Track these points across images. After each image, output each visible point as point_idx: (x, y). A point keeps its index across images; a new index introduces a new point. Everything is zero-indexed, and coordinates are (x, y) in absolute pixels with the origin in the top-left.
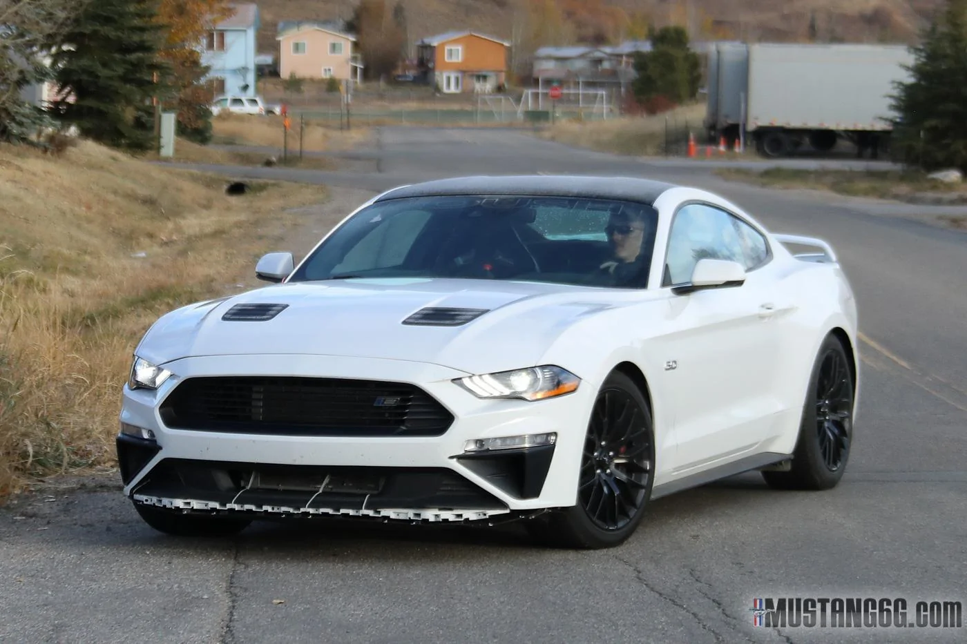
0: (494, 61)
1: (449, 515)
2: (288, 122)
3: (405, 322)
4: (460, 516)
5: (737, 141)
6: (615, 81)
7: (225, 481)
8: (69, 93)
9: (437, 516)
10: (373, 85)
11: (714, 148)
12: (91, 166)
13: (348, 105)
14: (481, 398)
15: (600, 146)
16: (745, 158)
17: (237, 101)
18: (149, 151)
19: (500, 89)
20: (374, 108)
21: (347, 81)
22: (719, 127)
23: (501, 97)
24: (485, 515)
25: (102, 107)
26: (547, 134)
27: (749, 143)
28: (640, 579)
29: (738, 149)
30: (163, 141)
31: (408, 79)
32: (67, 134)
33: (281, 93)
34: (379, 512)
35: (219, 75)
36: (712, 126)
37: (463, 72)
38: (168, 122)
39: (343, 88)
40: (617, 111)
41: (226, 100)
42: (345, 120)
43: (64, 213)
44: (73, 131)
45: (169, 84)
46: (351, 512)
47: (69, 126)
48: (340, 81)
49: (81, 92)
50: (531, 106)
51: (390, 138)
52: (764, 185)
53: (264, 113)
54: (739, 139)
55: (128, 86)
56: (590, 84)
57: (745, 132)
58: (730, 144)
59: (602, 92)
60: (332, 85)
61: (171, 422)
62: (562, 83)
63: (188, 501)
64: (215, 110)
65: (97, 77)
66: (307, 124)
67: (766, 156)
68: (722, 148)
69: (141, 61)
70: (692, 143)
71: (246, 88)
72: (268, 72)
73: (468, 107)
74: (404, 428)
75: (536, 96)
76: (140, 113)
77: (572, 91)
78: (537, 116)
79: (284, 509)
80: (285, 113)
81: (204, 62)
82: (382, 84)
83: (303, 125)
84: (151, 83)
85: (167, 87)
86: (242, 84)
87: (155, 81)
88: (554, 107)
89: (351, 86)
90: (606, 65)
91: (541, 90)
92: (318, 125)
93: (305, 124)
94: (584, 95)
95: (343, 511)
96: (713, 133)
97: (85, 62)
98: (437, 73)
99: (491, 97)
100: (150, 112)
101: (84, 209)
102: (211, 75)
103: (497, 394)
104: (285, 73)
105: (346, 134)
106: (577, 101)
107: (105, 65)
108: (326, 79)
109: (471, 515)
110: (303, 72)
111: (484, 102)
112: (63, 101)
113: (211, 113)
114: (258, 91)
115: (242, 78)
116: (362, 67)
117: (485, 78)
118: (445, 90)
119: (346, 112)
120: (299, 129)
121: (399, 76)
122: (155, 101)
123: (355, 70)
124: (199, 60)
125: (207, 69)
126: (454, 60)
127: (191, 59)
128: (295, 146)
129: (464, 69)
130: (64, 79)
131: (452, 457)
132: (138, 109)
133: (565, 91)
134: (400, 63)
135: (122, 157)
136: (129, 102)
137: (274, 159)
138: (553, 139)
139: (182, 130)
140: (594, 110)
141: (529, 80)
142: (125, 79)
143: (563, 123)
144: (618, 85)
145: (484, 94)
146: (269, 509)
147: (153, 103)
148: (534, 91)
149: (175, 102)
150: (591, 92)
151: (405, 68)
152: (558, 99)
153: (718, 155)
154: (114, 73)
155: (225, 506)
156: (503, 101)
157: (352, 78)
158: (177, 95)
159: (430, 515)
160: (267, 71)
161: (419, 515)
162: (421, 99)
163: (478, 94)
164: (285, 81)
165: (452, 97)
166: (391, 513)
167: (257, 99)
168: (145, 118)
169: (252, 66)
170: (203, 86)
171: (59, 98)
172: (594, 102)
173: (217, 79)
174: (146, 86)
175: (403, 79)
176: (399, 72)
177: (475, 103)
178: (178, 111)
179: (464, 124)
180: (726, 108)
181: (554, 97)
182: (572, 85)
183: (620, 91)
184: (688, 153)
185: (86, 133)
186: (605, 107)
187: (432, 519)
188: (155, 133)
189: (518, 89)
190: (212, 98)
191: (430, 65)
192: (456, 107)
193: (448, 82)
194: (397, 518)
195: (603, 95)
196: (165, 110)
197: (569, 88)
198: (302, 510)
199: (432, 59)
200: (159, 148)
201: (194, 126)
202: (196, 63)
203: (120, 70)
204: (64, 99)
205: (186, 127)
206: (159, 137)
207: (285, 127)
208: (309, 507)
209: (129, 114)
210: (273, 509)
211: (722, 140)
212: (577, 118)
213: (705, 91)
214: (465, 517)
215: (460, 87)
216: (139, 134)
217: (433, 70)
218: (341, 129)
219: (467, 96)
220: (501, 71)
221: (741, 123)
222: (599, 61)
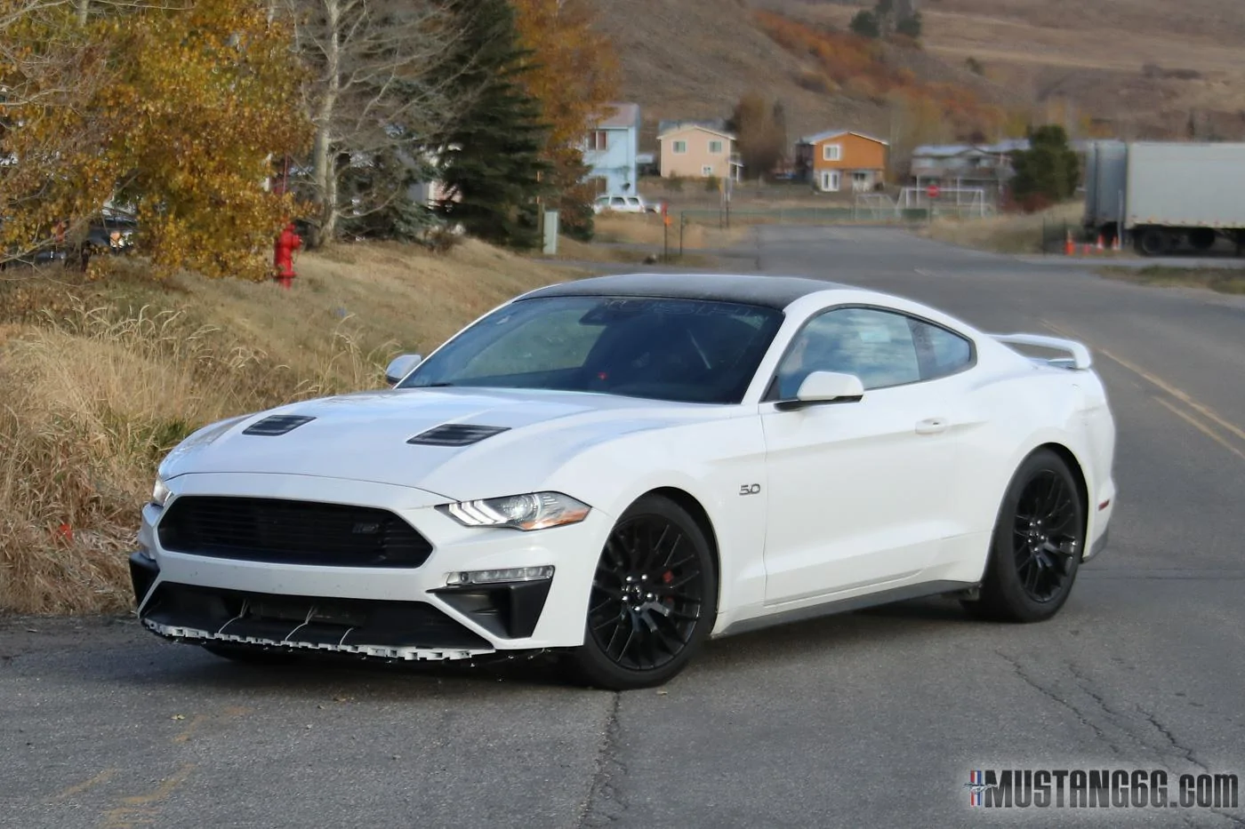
0: (873, 160)
1: (429, 654)
2: (668, 221)
3: (410, 442)
4: (440, 655)
5: (1115, 239)
6: (992, 179)
7: (218, 609)
8: (454, 193)
9: (415, 654)
10: (753, 183)
11: (1091, 245)
12: (476, 263)
13: (727, 202)
14: (468, 526)
15: (979, 243)
16: (1123, 256)
17: (619, 200)
18: (532, 249)
19: (878, 187)
20: (754, 206)
21: (727, 180)
22: (1097, 224)
23: (879, 195)
24: (468, 654)
25: (487, 206)
26: (925, 232)
27: (1127, 241)
28: (1019, 673)
29: (1116, 247)
30: (546, 240)
31: (787, 178)
32: (453, 232)
33: (662, 192)
34: (357, 648)
35: (601, 174)
36: (1089, 224)
37: (842, 170)
38: (551, 221)
39: (722, 187)
40: (994, 208)
41: (608, 198)
42: (724, 219)
43: (450, 310)
44: (458, 229)
45: (553, 183)
46: (330, 647)
47: (455, 225)
48: (719, 180)
49: (467, 190)
50: (908, 203)
51: (769, 235)
52: (1141, 283)
53: (644, 211)
54: (1117, 236)
55: (512, 185)
56: (967, 183)
57: (1124, 231)
58: (1108, 242)
59: (980, 191)
60: (712, 184)
61: (168, 544)
62: (939, 181)
63: (181, 628)
64: (597, 209)
65: (483, 176)
66: (687, 222)
67: (1144, 254)
68: (1100, 246)
69: (526, 159)
70: (1070, 241)
71: (627, 186)
72: (649, 171)
73: (846, 206)
74: (384, 558)
75: (914, 194)
76: (524, 212)
77: (950, 190)
78: (915, 214)
79: (265, 641)
80: (666, 211)
81: (586, 161)
82: (761, 183)
83: (684, 224)
84: (534, 182)
85: (549, 186)
86: (623, 183)
87: (538, 180)
88: (932, 205)
89: (731, 185)
90: (984, 163)
91: (918, 189)
92: (698, 223)
93: (685, 222)
94: (961, 193)
95: (321, 646)
96: (1091, 231)
97: (471, 161)
98: (815, 171)
99: (869, 195)
100: (534, 210)
101: (469, 306)
102: (592, 174)
103: (489, 522)
104: (665, 171)
105: (725, 232)
106: (954, 200)
107: (490, 164)
108: (706, 178)
109: (454, 654)
110: (683, 171)
111: (862, 201)
112: (449, 200)
113: (593, 211)
114: (639, 190)
115: (623, 176)
116: (741, 165)
117: (863, 176)
118: (824, 189)
119: (725, 210)
120: (679, 227)
121: (778, 175)
122: (538, 199)
123: (734, 168)
124: (581, 160)
125: (590, 168)
126: (832, 159)
127: (573, 158)
128: (675, 244)
129: (843, 167)
130: (450, 178)
131: (429, 591)
132: (522, 208)
133: (943, 190)
134: (779, 163)
135: (507, 255)
136: (513, 202)
137: (654, 257)
138: (930, 237)
139: (565, 228)
140: (972, 208)
141: (907, 178)
142: (510, 178)
143: (941, 221)
144: (996, 183)
145: (862, 191)
146: (253, 641)
147: (536, 200)
148: (913, 189)
149: (558, 201)
150: (969, 190)
151: (784, 166)
152: (936, 197)
153: (1096, 253)
154: (497, 173)
155: (213, 635)
156: (881, 198)
157: (731, 176)
158: (561, 193)
159: (407, 653)
160: (647, 169)
161: (395, 652)
162: (801, 197)
163: (856, 192)
164: (665, 180)
165: (830, 196)
166: (370, 650)
167: (638, 198)
168: (528, 216)
169: (633, 165)
170: (584, 185)
171: (445, 197)
172: (972, 200)
173: (599, 178)
174: (530, 185)
175: (782, 178)
176: (778, 170)
177: (852, 201)
178: (562, 210)
179: (842, 221)
180: (1105, 205)
181: (932, 195)
182: (950, 183)
183: (997, 189)
184: (1065, 251)
185: (471, 231)
186: (983, 206)
187: (408, 657)
188: (539, 231)
189: (897, 187)
190: (594, 198)
191: (809, 164)
192: (833, 205)
193: (826, 180)
194: (376, 654)
195: (980, 193)
196: (548, 209)
197: (947, 187)
198: (282, 643)
199: (810, 158)
200: (542, 246)
201: (576, 224)
202: (578, 162)
203: (505, 170)
204: (451, 197)
205: (569, 225)
206: (542, 235)
207: (666, 225)
208: (288, 640)
209: (514, 213)
210: (257, 641)
211: (1100, 238)
212: (954, 215)
213: (1083, 189)
214: (445, 656)
215: (838, 185)
216: (524, 232)
217: (811, 169)
218: (721, 226)
219: (845, 194)
220: (878, 170)
221: (1119, 221)
222: (976, 160)
